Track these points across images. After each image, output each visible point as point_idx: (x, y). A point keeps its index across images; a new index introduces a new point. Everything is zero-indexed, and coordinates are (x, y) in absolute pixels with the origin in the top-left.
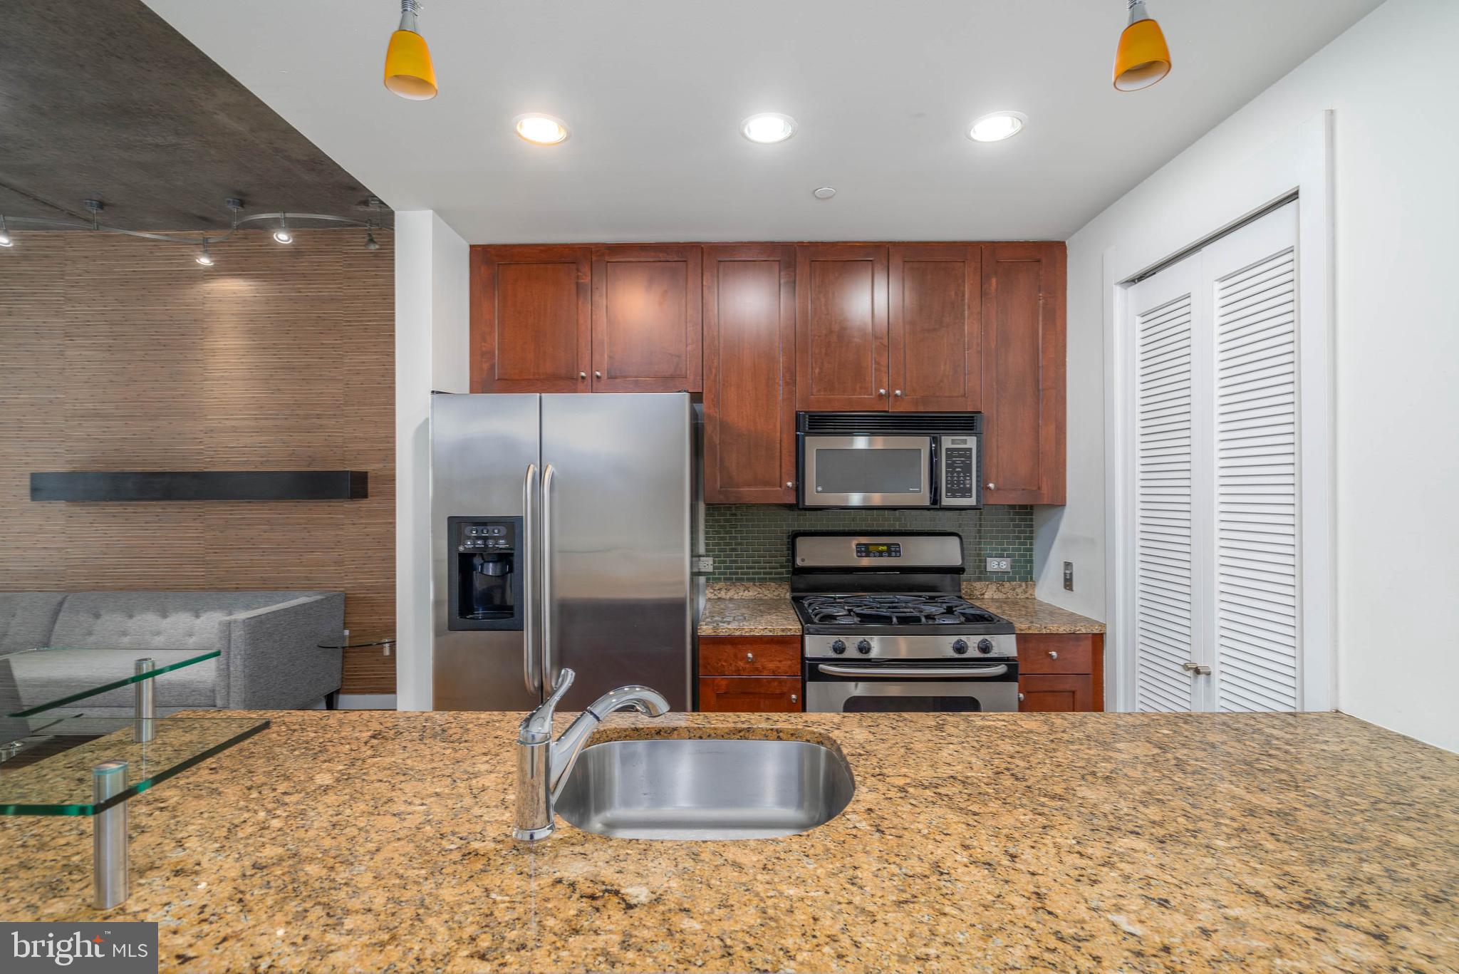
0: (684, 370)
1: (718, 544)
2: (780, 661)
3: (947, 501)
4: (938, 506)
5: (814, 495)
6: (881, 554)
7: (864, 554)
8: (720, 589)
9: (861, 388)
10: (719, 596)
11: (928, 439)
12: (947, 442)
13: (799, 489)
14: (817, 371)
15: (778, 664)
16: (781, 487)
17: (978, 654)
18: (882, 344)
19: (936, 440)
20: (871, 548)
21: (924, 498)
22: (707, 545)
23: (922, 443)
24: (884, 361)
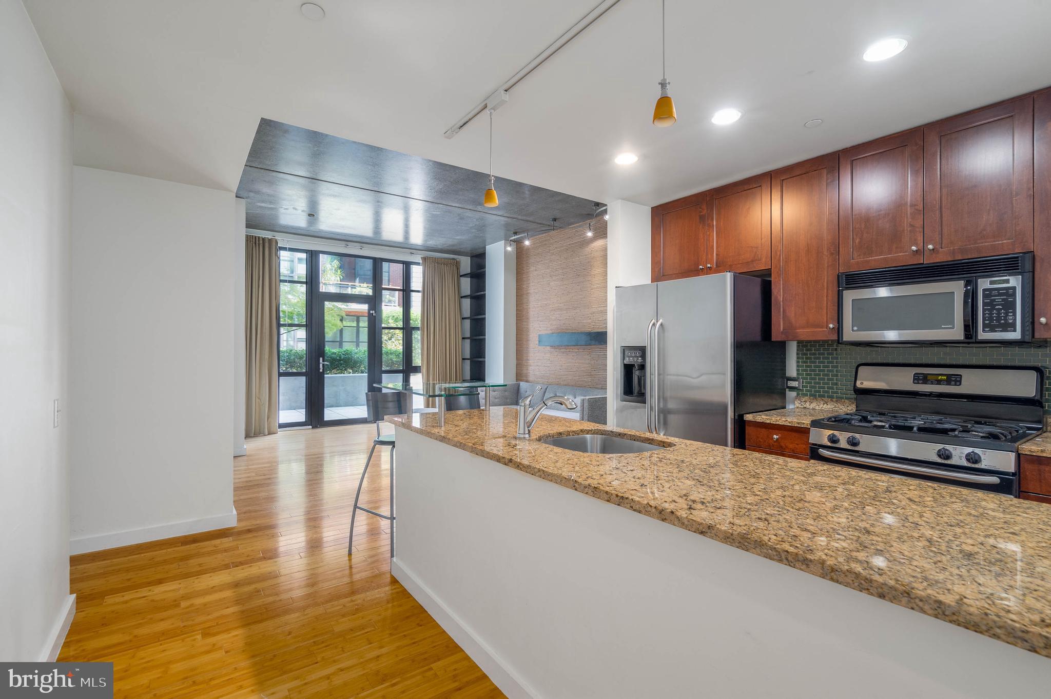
0: (759, 256)
1: (806, 370)
2: (797, 444)
3: (983, 335)
4: (973, 340)
5: (850, 333)
6: (939, 382)
7: (920, 382)
8: (805, 401)
9: (896, 248)
10: (805, 406)
11: (962, 283)
12: (984, 284)
13: (839, 330)
14: (857, 241)
15: (797, 446)
16: (827, 328)
17: (965, 463)
18: (917, 210)
19: (971, 284)
20: (929, 377)
21: (956, 332)
22: (798, 370)
23: (957, 288)
24: (919, 223)
